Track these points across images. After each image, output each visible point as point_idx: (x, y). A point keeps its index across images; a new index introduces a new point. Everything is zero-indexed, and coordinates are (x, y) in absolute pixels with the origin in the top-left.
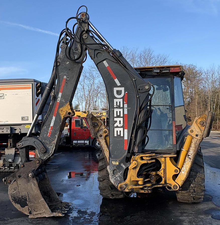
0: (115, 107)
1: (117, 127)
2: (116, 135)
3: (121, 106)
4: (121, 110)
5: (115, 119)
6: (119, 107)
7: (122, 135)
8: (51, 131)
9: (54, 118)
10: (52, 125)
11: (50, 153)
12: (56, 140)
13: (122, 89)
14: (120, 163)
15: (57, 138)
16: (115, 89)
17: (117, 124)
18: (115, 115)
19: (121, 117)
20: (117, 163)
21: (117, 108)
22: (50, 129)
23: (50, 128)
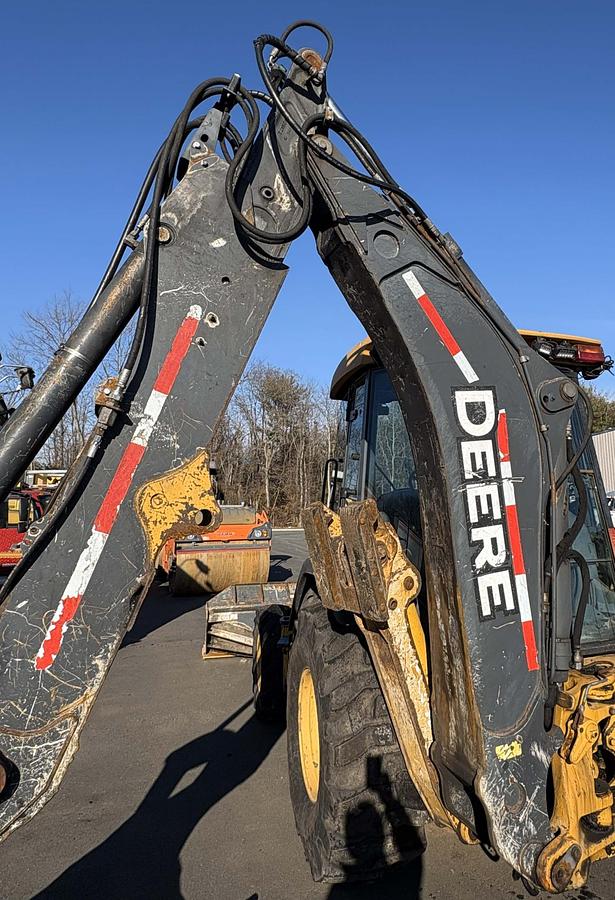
0: (468, 476)
1: (488, 569)
2: (486, 611)
3: (492, 472)
4: (493, 489)
5: (477, 534)
6: (483, 478)
7: (510, 606)
8: (65, 629)
9: (97, 541)
10: (77, 585)
11: (37, 791)
12: (95, 689)
13: (486, 397)
14: (526, 748)
15: (101, 675)
16: (462, 398)
17: (485, 557)
18: (474, 518)
19: (496, 522)
20: (518, 751)
21: (475, 480)
22: (56, 618)
23: (61, 607)
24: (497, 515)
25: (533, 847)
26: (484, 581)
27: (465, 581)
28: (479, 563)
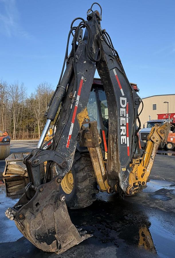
0: (121, 116)
1: (123, 135)
2: (122, 143)
3: (125, 116)
4: (125, 119)
5: (122, 128)
6: (123, 116)
7: (126, 143)
8: (70, 141)
9: (72, 125)
10: (70, 133)
11: (69, 167)
12: (75, 151)
13: (125, 99)
14: (126, 169)
15: (75, 149)
16: (121, 99)
17: (122, 133)
18: (121, 125)
19: (125, 126)
20: (125, 170)
21: (122, 117)
22: (68, 139)
23: (69, 137)
24: (125, 125)
25: (126, 187)
26: (122, 137)
27: (119, 136)
28: (121, 134)
